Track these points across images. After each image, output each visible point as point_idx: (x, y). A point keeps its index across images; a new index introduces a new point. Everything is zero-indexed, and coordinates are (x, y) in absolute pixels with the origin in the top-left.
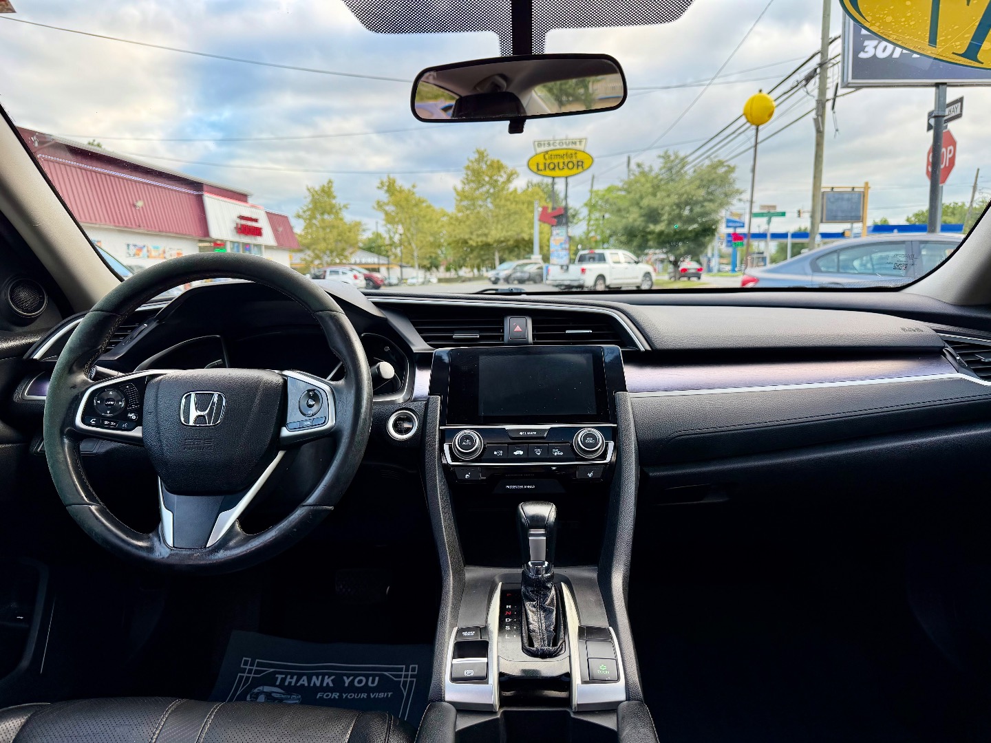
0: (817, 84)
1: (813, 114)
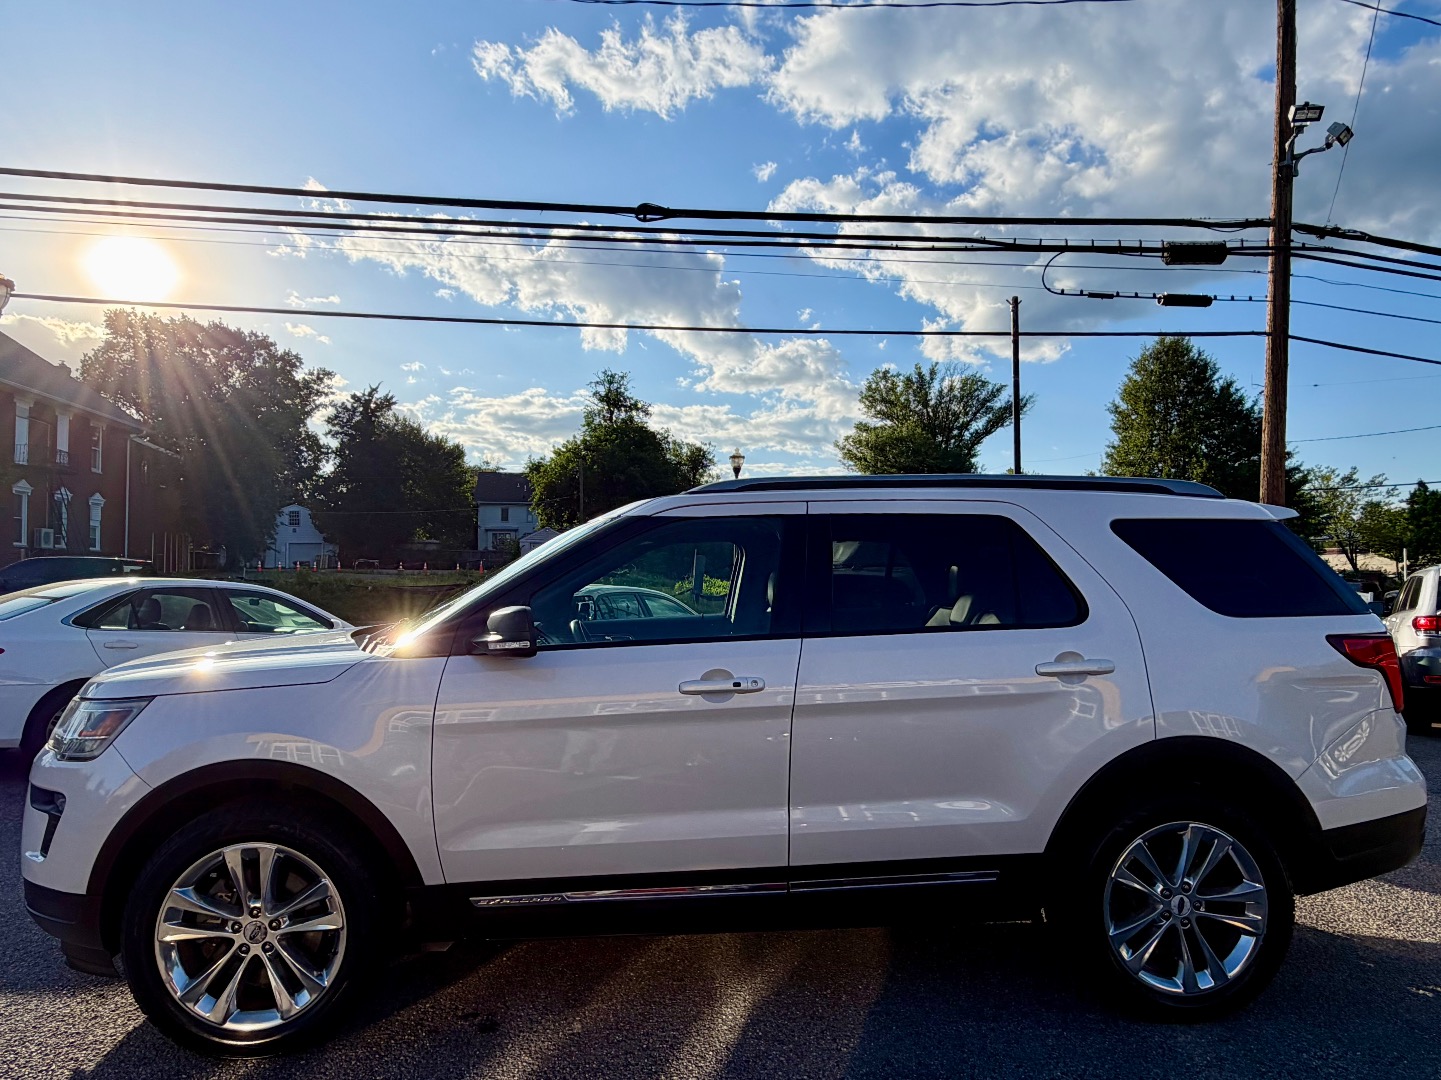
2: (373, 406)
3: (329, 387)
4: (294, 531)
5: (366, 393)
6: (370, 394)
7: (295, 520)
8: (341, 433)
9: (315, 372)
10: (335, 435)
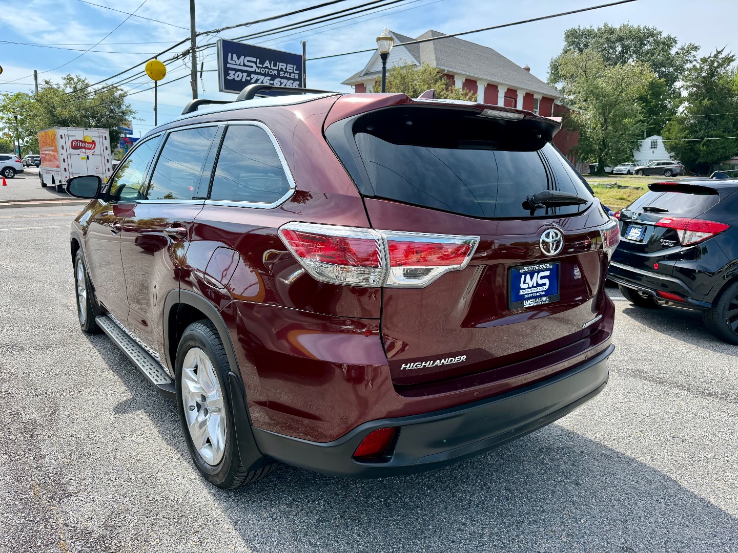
0: (191, 59)
1: (189, 79)
2: (716, 64)
3: (694, 56)
4: (653, 152)
5: (712, 55)
6: (716, 56)
7: (654, 145)
8: (692, 86)
9: (686, 47)
10: (686, 88)
